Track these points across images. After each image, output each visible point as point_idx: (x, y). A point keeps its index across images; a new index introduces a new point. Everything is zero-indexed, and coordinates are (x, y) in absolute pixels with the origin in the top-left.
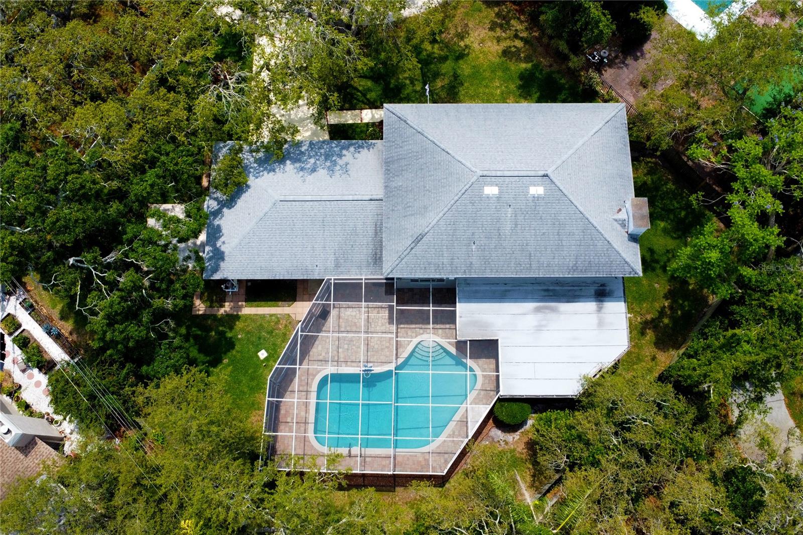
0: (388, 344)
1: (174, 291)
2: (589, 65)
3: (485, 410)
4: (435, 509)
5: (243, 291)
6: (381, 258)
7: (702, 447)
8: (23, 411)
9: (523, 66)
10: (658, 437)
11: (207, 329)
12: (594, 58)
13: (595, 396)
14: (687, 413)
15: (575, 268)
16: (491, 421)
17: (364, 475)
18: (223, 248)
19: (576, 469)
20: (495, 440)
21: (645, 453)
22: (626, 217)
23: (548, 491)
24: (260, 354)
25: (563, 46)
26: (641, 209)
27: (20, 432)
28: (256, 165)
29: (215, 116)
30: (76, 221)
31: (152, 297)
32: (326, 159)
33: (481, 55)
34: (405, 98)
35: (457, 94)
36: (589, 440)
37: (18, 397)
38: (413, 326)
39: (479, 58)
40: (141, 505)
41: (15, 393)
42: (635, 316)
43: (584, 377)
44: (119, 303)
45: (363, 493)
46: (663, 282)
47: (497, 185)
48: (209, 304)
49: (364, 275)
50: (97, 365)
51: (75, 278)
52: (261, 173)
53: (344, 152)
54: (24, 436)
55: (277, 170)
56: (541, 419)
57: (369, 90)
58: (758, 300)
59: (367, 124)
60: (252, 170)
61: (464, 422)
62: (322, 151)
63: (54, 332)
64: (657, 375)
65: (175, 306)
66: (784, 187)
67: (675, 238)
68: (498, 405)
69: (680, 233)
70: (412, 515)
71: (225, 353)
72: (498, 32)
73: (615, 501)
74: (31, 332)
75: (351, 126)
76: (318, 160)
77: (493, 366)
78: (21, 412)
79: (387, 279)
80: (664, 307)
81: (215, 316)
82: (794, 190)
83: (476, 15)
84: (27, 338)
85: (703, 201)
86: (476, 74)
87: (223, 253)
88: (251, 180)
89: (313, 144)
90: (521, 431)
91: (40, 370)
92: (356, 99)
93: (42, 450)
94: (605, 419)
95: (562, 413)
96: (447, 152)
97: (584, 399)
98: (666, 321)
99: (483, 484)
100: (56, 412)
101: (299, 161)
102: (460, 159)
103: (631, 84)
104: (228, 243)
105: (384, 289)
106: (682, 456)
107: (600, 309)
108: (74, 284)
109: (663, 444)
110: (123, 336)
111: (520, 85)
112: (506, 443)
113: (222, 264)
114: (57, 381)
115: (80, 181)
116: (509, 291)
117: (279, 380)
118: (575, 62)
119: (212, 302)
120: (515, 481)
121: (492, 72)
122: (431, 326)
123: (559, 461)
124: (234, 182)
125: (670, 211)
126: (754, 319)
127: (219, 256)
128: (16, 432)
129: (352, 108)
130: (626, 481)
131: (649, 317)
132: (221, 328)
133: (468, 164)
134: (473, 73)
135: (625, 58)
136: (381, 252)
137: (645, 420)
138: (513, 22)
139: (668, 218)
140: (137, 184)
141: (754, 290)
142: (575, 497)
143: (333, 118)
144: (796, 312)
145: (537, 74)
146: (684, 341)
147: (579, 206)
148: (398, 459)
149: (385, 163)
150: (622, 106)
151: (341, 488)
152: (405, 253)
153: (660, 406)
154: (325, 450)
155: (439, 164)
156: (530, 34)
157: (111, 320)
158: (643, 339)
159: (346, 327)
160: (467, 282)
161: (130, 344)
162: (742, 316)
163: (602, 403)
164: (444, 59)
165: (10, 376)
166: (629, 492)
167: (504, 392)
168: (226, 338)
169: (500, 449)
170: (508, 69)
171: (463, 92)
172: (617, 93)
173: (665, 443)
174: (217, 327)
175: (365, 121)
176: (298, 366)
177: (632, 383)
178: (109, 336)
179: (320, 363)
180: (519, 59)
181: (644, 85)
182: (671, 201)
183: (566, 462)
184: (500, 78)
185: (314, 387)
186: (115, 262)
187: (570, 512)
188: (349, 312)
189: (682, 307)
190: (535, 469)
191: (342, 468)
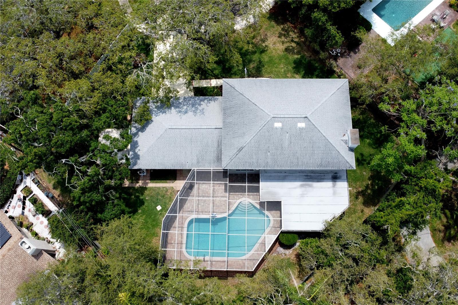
0: (224, 203)
1: (115, 176)
2: (331, 57)
3: (274, 238)
4: (248, 288)
5: (149, 175)
6: (221, 159)
7: (385, 258)
8: (34, 237)
9: (296, 56)
10: (362, 252)
11: (130, 195)
12: (333, 53)
13: (331, 231)
14: (377, 240)
15: (321, 165)
16: (277, 243)
17: (211, 271)
18: (139, 153)
19: (320, 268)
20: (280, 253)
21: (356, 260)
22: (347, 139)
23: (307, 280)
24: (157, 208)
25: (317, 47)
26: (355, 135)
27: (35, 248)
28: (156, 110)
29: (136, 86)
30: (67, 141)
31: (104, 180)
32: (193, 107)
33: (274, 51)
34: (234, 73)
35: (261, 71)
36: (327, 253)
37: (31, 229)
38: (237, 193)
39: (273, 52)
40: (97, 285)
41: (30, 227)
42: (353, 189)
43: (325, 221)
44: (88, 183)
45: (211, 280)
46: (368, 171)
47: (281, 122)
48: (131, 181)
49: (212, 167)
50: (74, 213)
51: (65, 170)
52: (159, 114)
53: (202, 103)
54: (37, 250)
55: (167, 112)
56: (303, 242)
57: (215, 69)
58: (415, 182)
59: (214, 87)
60: (154, 112)
61: (263, 244)
62: (190, 102)
63: (50, 195)
64: (363, 220)
65: (116, 184)
66: (427, 126)
67: (374, 148)
68: (281, 235)
69: (377, 145)
70: (236, 292)
71: (139, 207)
72: (283, 38)
73: (340, 285)
74: (38, 195)
75: (206, 87)
76: (188, 107)
77: (279, 215)
78: (33, 237)
79: (224, 170)
80: (368, 184)
81: (134, 188)
82: (432, 127)
83: (271, 29)
84: (36, 199)
85: (388, 130)
86: (271, 60)
87: (139, 155)
88: (154, 118)
89: (186, 98)
90: (293, 248)
91: (43, 215)
92: (208, 74)
93: (45, 257)
94: (336, 243)
95: (314, 240)
96: (255, 105)
97: (325, 232)
98: (369, 191)
99: (272, 275)
100: (52, 238)
101: (178, 107)
102: (262, 108)
103: (352, 67)
104: (141, 150)
105: (222, 174)
106: (375, 262)
107: (334, 186)
108: (65, 172)
109: (364, 256)
110: (89, 199)
111: (294, 67)
112: (285, 255)
113: (138, 161)
114: (53, 221)
115: (69, 121)
116: (287, 176)
117: (168, 221)
118: (323, 55)
119: (132, 180)
120: (289, 274)
121: (280, 60)
122: (247, 193)
123: (312, 264)
124: (145, 119)
125: (372, 134)
126: (413, 192)
127: (137, 157)
128: (33, 247)
129: (206, 78)
130: (346, 274)
131: (360, 189)
132: (137, 194)
133: (266, 111)
134: (270, 60)
135: (350, 53)
136: (221, 155)
137: (356, 244)
138: (290, 33)
139: (371, 138)
140: (97, 121)
141: (413, 177)
142: (318, 282)
143: (196, 84)
144: (434, 189)
145: (303, 61)
146: (378, 202)
147: (323, 133)
148: (229, 263)
149: (224, 109)
150: (346, 80)
151: (200, 277)
152: (233, 157)
153: (364, 236)
154: (192, 258)
155: (251, 111)
156: (300, 39)
157: (84, 191)
158: (357, 201)
159: (202, 194)
160: (265, 171)
161: (93, 203)
162: (408, 190)
163: (334, 234)
164: (254, 53)
165: (27, 218)
166: (347, 280)
167: (284, 228)
168: (140, 199)
169: (282, 258)
170: (288, 58)
171: (264, 71)
172: (345, 72)
173: (366, 255)
174: (135, 193)
175: (213, 85)
176: (178, 215)
177: (350, 224)
178: (82, 199)
179: (189, 213)
180: (294, 53)
181: (359, 67)
182: (373, 129)
183: (316, 265)
184: (284, 63)
185: (186, 225)
186: (86, 161)
187: (316, 290)
188: (204, 186)
189: (378, 184)
190: (300, 268)
191: (201, 267)
